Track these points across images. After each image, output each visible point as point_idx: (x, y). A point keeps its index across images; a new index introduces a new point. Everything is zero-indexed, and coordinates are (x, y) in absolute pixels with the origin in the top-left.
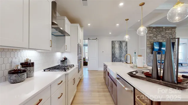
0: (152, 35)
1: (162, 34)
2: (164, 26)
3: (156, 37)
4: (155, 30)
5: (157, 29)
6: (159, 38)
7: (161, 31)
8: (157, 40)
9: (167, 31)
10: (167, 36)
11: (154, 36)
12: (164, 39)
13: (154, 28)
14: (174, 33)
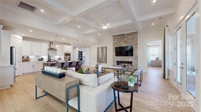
0: (116, 41)
1: (125, 40)
2: (126, 33)
3: (119, 43)
4: (119, 37)
5: (121, 37)
6: (122, 43)
7: (123, 38)
8: (120, 45)
9: (129, 37)
10: (128, 40)
11: (118, 42)
12: (126, 43)
13: (118, 36)
14: (136, 37)
